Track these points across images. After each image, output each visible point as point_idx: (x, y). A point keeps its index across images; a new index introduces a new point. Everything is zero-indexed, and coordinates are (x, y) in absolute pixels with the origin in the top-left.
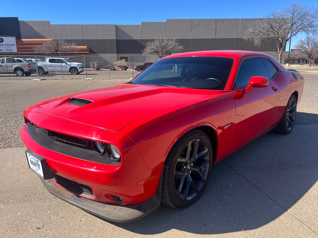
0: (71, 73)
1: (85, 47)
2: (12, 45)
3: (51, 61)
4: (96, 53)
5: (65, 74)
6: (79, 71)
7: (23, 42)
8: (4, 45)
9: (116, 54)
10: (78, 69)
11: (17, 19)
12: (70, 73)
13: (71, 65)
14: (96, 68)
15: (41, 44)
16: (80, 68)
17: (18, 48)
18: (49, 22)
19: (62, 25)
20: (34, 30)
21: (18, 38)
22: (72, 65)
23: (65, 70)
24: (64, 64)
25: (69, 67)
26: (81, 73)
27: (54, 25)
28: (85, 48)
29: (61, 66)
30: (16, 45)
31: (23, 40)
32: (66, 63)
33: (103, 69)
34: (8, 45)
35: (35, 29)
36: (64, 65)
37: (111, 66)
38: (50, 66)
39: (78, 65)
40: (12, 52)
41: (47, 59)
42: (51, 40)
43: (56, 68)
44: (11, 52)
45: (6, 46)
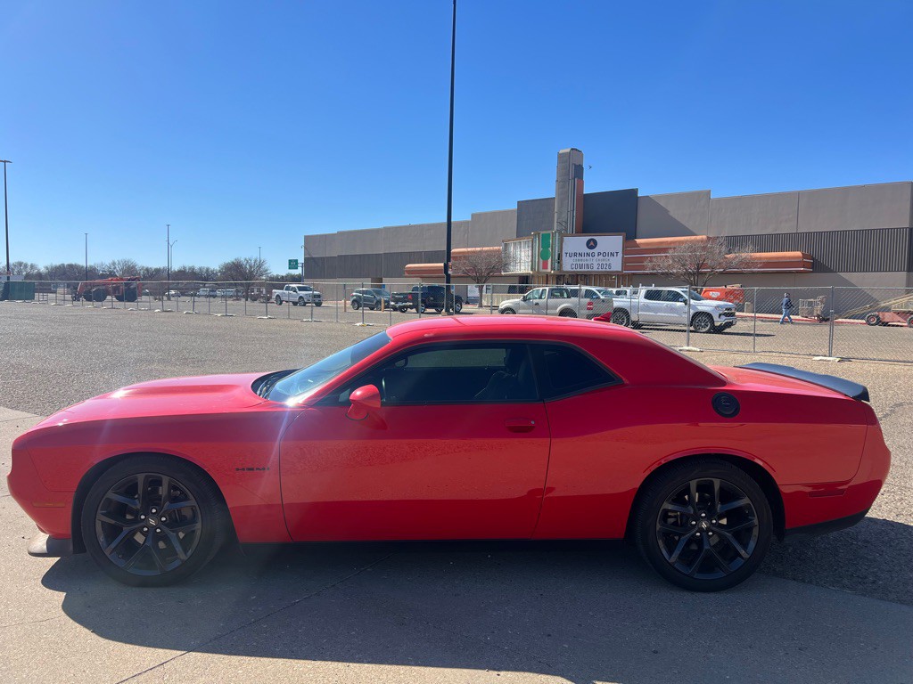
0: (695, 327)
1: (799, 254)
2: (612, 254)
3: (649, 296)
4: (831, 271)
5: (681, 328)
6: (717, 324)
7: (637, 245)
8: (596, 254)
9: (904, 274)
10: (716, 318)
11: (634, 192)
12: (692, 328)
13: (699, 307)
14: (818, 316)
15: (665, 250)
16: (720, 315)
17: (625, 261)
18: (708, 193)
19: (740, 198)
20: (670, 216)
21: (630, 236)
22: (701, 308)
23: (680, 320)
24: (678, 304)
25: (692, 312)
26: (727, 330)
27: (719, 201)
28: (798, 257)
29: (672, 310)
30: (620, 255)
31: (638, 241)
32: (685, 302)
33: (840, 320)
34: (604, 254)
35: (671, 214)
36: (681, 307)
37: (870, 312)
38: (647, 308)
39: (717, 307)
40: (611, 270)
41: (643, 291)
42: (704, 237)
43: (659, 314)
44: (608, 270)
45: (601, 257)
